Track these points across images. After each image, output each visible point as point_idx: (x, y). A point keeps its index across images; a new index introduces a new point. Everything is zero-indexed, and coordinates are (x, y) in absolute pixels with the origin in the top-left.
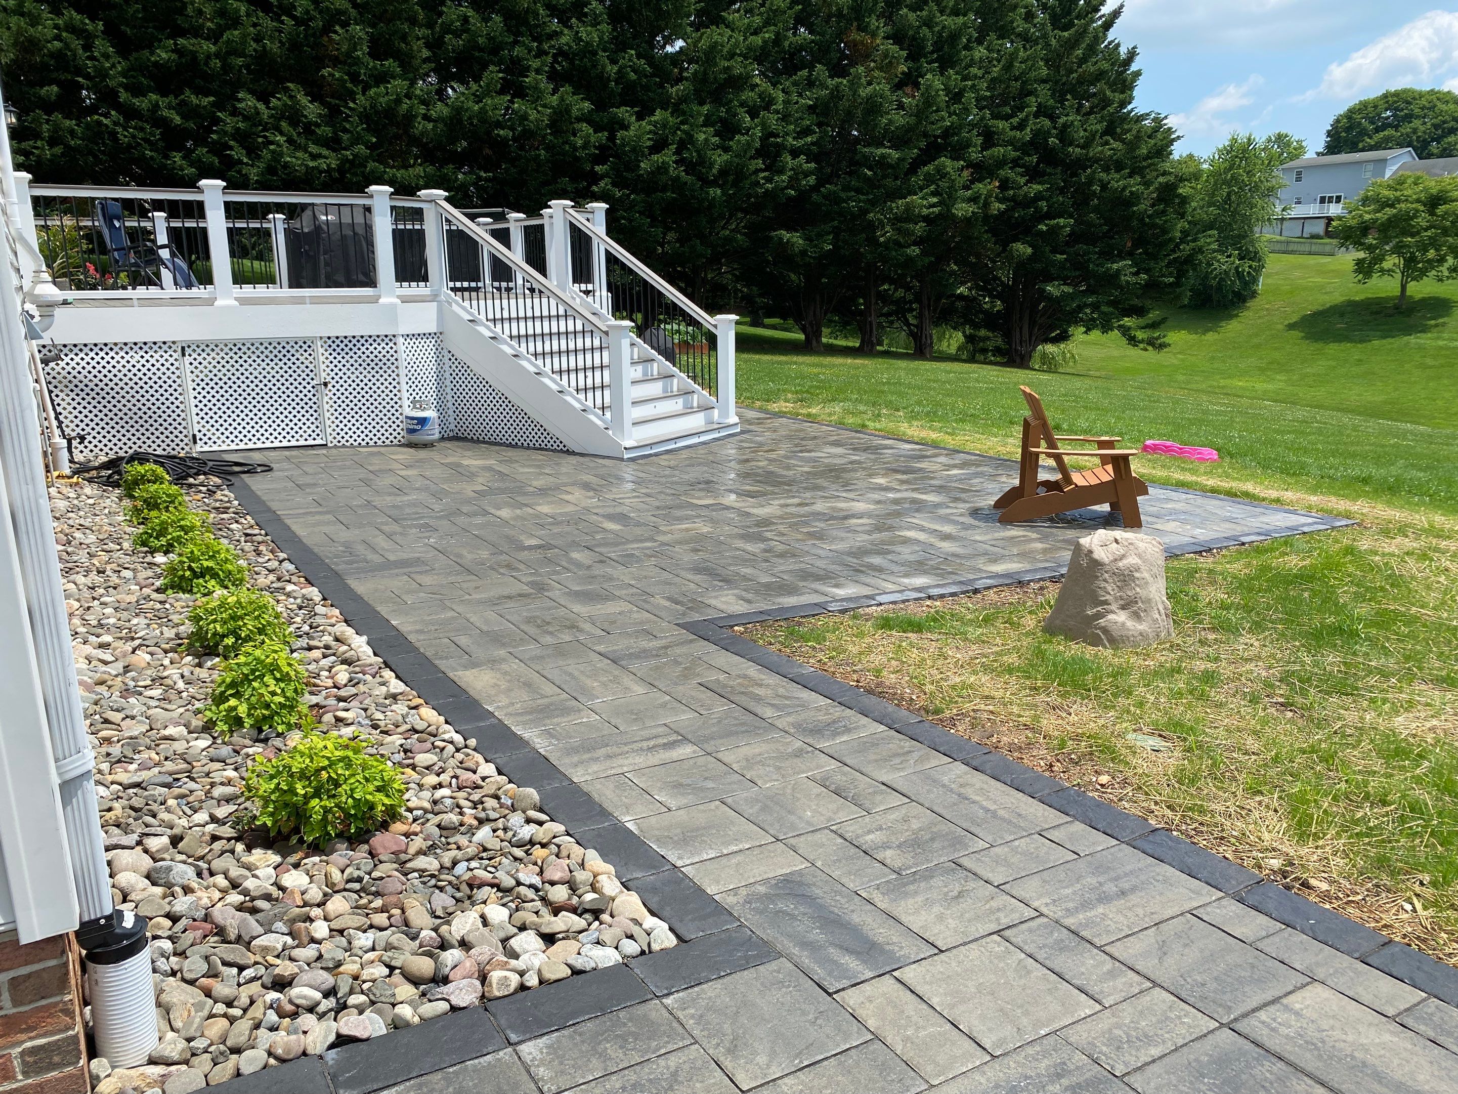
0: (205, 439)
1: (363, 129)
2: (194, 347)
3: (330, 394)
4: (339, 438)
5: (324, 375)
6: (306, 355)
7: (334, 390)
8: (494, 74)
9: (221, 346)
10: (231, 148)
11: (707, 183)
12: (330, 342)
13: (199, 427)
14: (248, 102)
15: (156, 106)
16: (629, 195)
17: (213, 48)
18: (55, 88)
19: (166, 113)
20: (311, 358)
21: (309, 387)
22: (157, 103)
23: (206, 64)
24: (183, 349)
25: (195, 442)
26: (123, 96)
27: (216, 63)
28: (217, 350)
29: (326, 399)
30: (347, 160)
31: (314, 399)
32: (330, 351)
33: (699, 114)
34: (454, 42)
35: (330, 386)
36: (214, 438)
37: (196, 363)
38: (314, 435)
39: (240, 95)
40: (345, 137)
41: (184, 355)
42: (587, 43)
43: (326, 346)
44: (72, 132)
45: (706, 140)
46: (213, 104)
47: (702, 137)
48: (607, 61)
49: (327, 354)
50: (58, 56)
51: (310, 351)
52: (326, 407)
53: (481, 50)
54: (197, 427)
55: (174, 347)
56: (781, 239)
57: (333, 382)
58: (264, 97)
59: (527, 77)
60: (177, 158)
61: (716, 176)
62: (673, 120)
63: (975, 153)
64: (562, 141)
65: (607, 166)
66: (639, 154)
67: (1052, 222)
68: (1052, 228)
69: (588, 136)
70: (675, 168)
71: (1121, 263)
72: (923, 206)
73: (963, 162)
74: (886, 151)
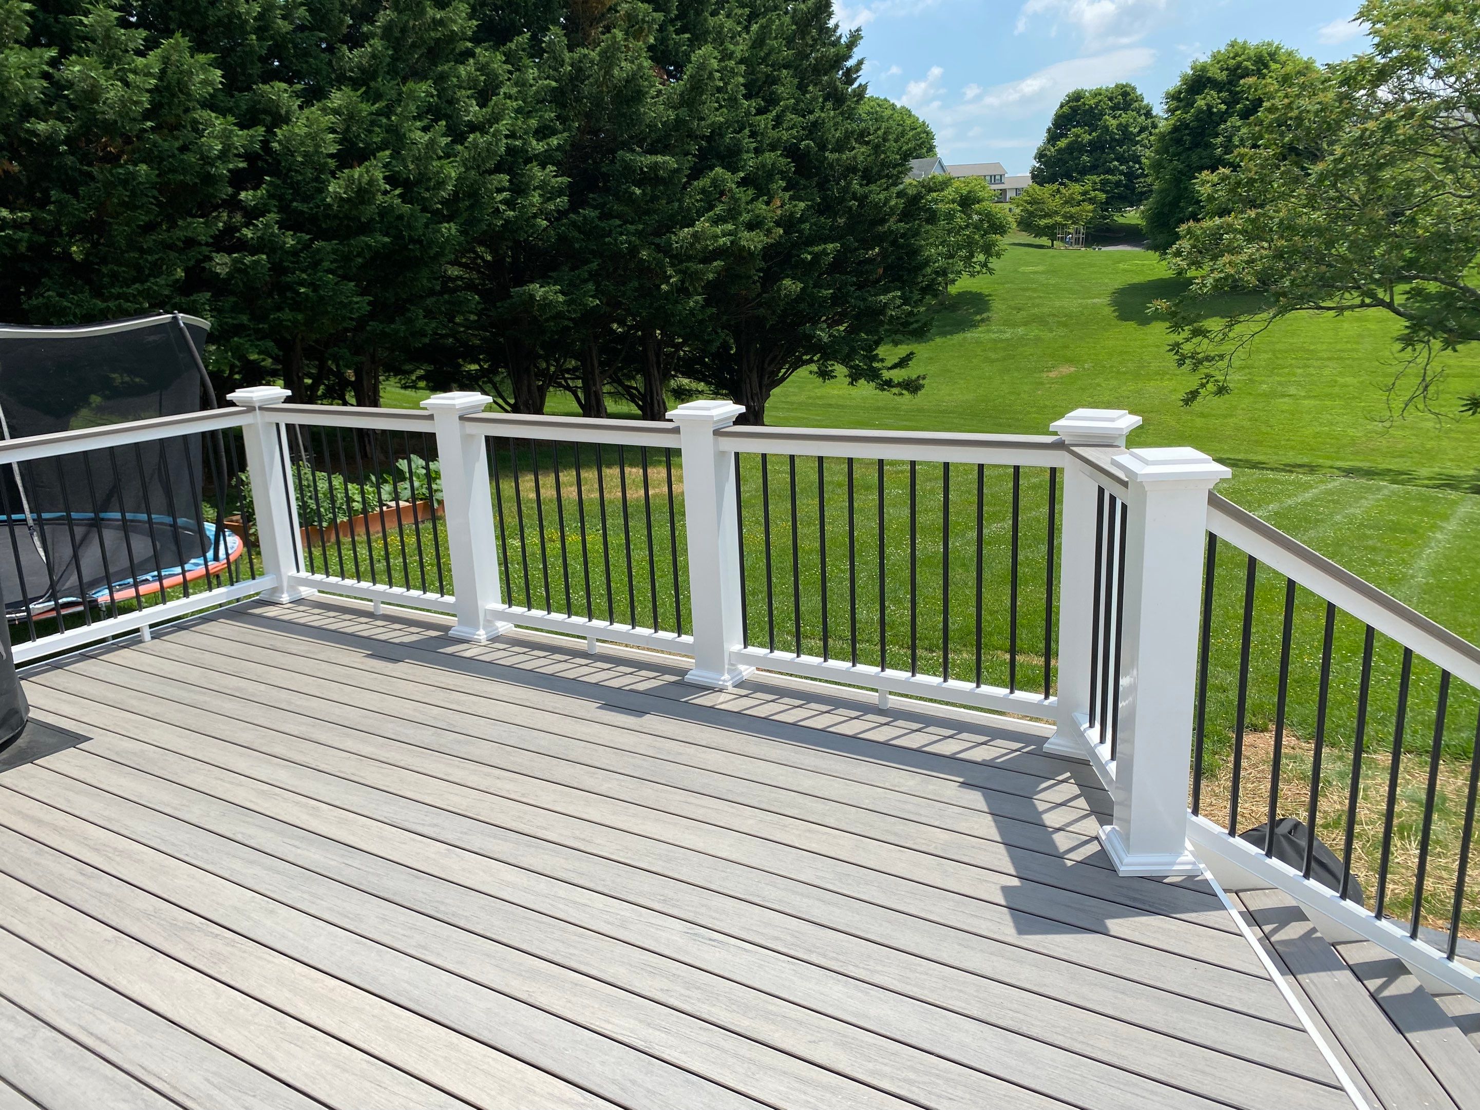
56: (532, 297)
61: (444, 202)
62: (366, 109)
63: (750, 161)
64: (177, 144)
65: (262, 192)
66: (321, 168)
67: (816, 249)
68: (817, 257)
69: (226, 136)
70: (385, 193)
71: (890, 295)
72: (716, 237)
73: (742, 174)
74: (660, 159)
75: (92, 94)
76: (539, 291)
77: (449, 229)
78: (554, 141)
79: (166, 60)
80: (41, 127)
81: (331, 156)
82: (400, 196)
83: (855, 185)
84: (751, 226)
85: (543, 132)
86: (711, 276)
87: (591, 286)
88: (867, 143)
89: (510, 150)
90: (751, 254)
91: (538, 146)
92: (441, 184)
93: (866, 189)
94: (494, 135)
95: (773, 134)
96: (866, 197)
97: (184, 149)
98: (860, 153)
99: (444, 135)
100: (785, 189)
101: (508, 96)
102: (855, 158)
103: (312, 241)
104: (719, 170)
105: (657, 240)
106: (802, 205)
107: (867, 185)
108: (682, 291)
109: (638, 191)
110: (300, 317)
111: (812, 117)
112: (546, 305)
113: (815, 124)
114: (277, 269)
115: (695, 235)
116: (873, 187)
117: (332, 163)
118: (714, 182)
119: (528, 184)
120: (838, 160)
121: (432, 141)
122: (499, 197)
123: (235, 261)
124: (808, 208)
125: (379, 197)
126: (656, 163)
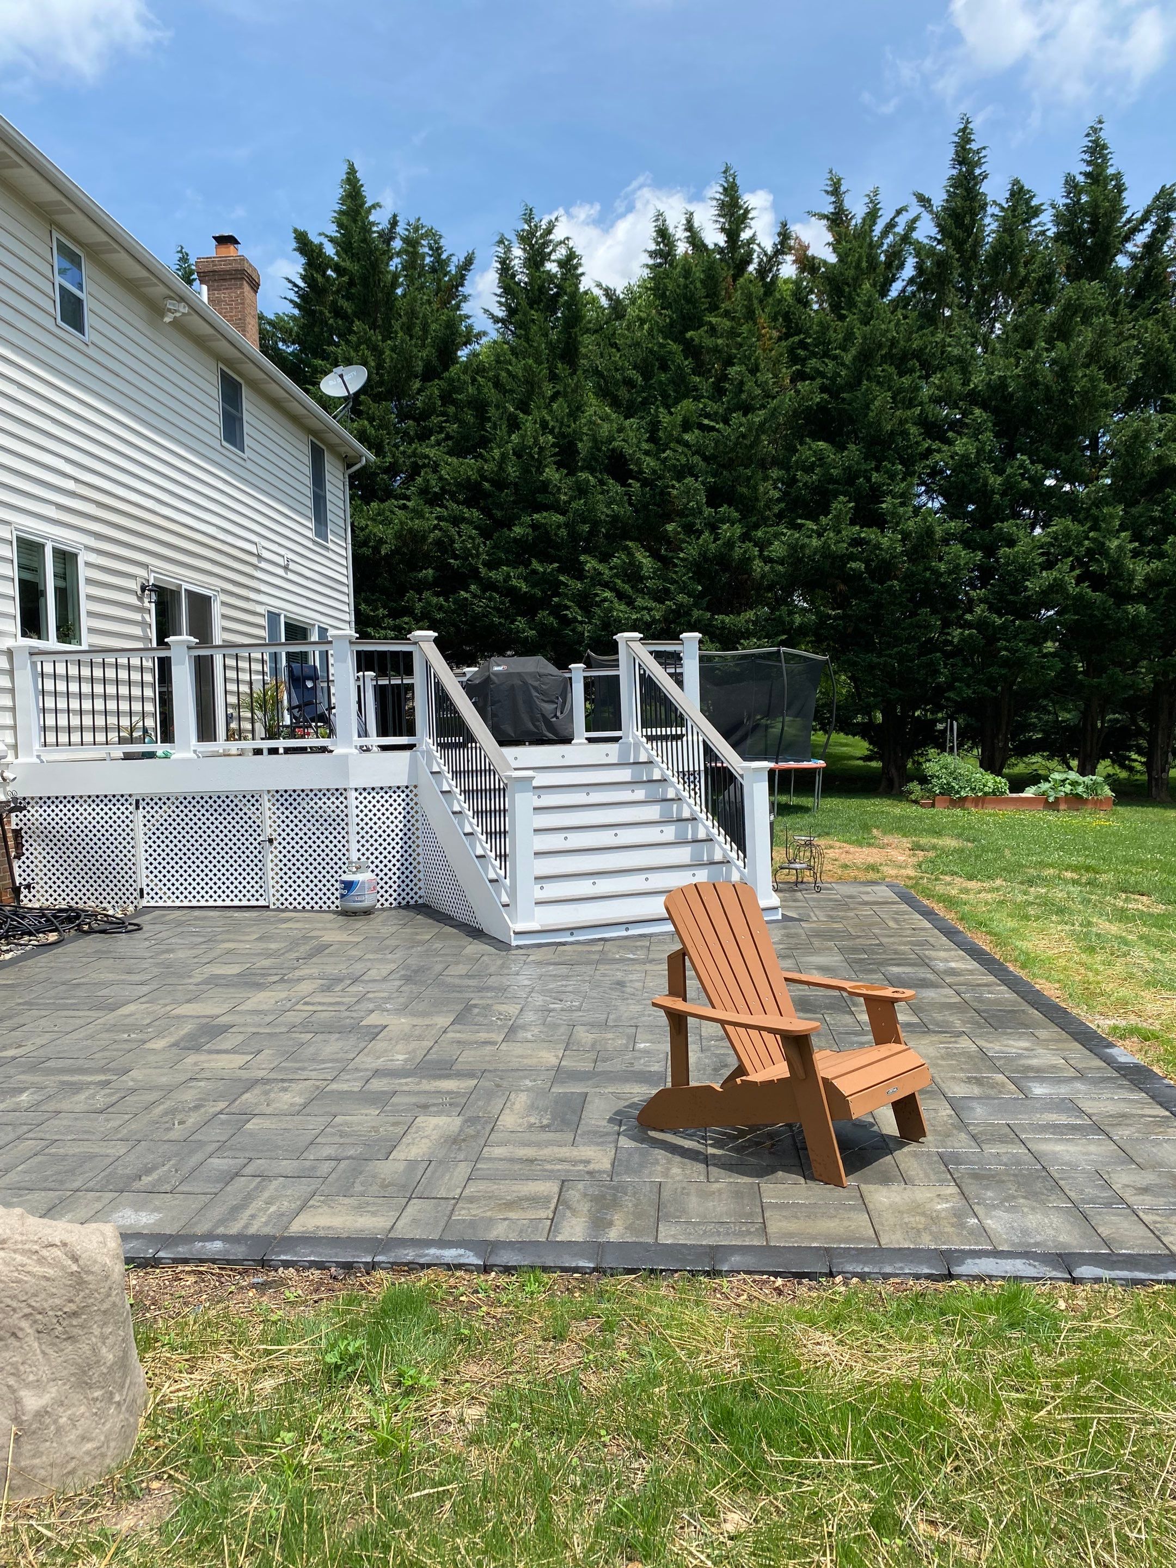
0: (152, 894)
1: (690, 578)
2: (148, 800)
3: (276, 852)
4: (282, 899)
5: (269, 831)
6: (253, 809)
7: (280, 848)
8: (842, 505)
9: (173, 799)
10: (567, 608)
11: (1123, 598)
12: (278, 796)
13: (148, 881)
14: (590, 564)
15: (508, 577)
16: (1013, 621)
17: (561, 518)
18: (430, 571)
19: (514, 582)
20: (258, 813)
21: (255, 844)
22: (508, 574)
23: (556, 535)
24: (137, 801)
25: (142, 896)
26: (483, 570)
27: (563, 532)
28: (169, 803)
29: (271, 857)
30: (673, 611)
31: (260, 857)
32: (278, 805)
33: (1112, 516)
34: (806, 478)
35: (275, 843)
36: (161, 893)
37: (149, 817)
38: (257, 896)
39: (582, 558)
40: (672, 587)
41: (137, 808)
42: (963, 456)
43: (273, 800)
44: (440, 608)
45: (1120, 547)
46: (559, 570)
47: (1116, 543)
48: (988, 472)
49: (274, 809)
50: (438, 543)
51: (257, 805)
52: (271, 865)
53: (836, 482)
54: (145, 881)
55: (130, 800)
57: (280, 839)
58: (604, 558)
59: (883, 502)
60: (520, 623)
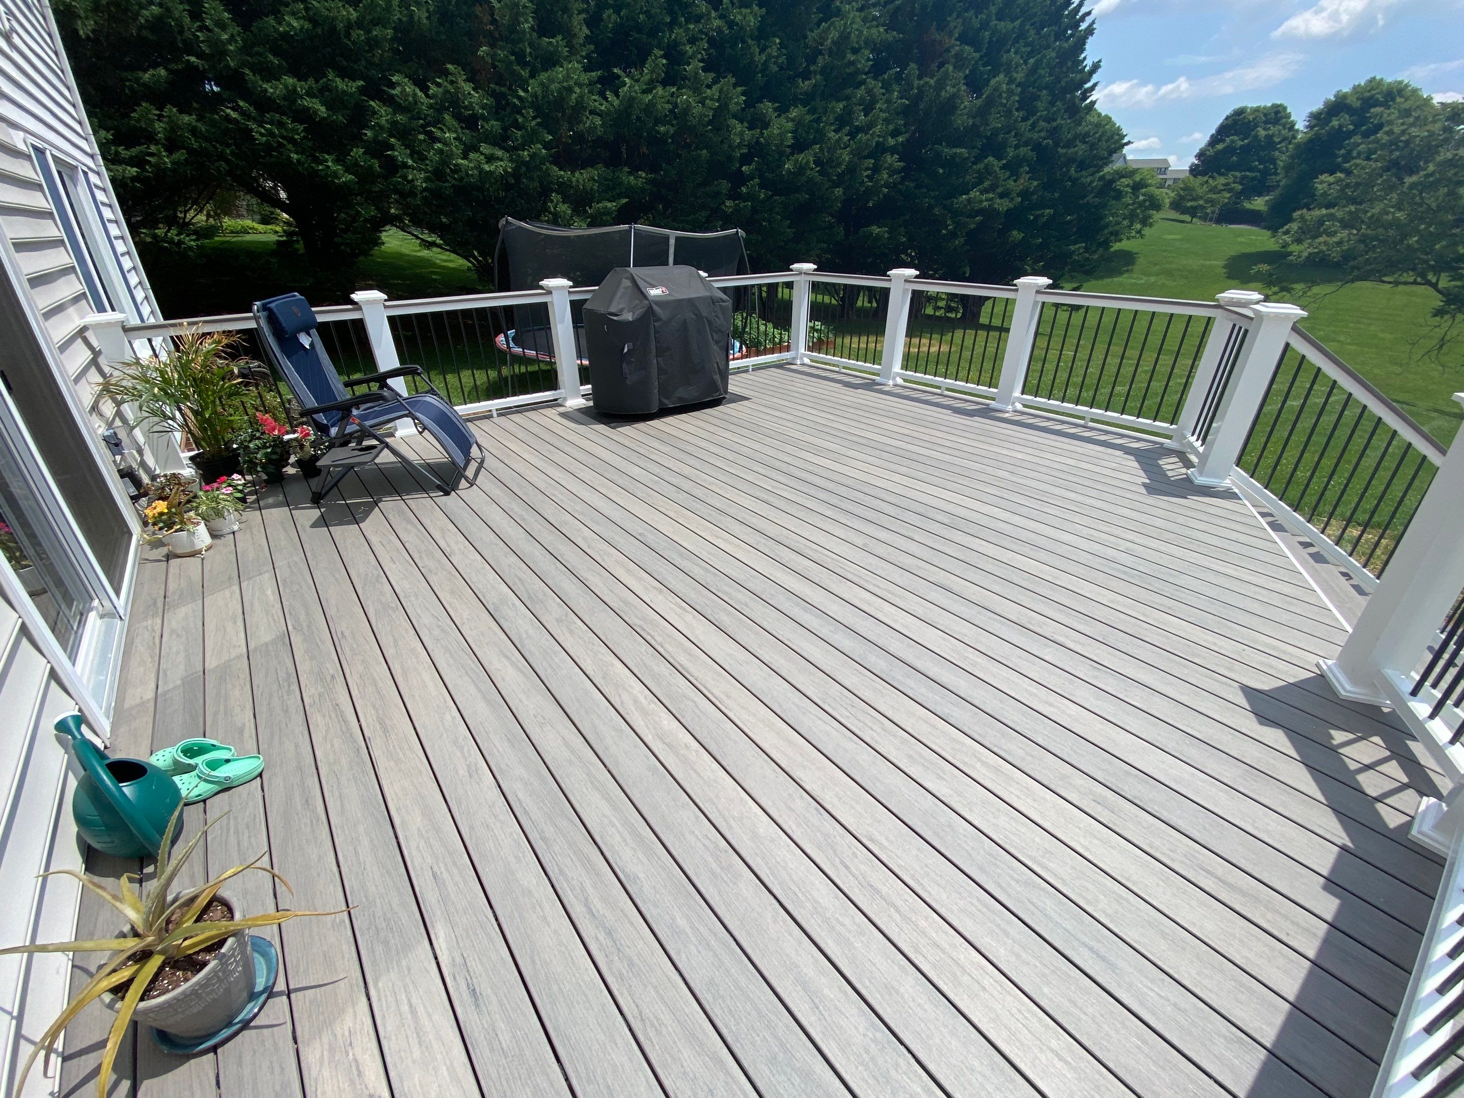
14: (404, 87)
15: (294, 93)
18: (162, 72)
19: (307, 102)
22: (295, 87)
23: (348, 36)
26: (251, 80)
27: (360, 35)
40: (519, 133)
53: (641, 30)
56: (872, 233)
58: (421, 82)
59: (686, 64)
61: (838, 175)
62: (809, 118)
63: (1011, 152)
64: (720, 139)
65: (753, 166)
66: (781, 154)
67: (1038, 212)
68: (1037, 217)
69: (741, 134)
70: (813, 169)
71: (1077, 246)
72: (982, 201)
73: (1004, 162)
74: (958, 151)
75: (687, 110)
76: (875, 230)
77: (839, 191)
78: (900, 139)
79: (721, 91)
80: (662, 129)
81: (788, 146)
82: (818, 171)
83: (1073, 171)
84: (1001, 196)
85: (895, 133)
86: (973, 226)
87: (902, 229)
88: (1087, 142)
89: (878, 143)
90: (998, 212)
91: (891, 142)
92: (840, 164)
93: (1079, 174)
94: (871, 135)
95: (1029, 135)
96: (1078, 179)
97: (722, 142)
98: (1081, 149)
99: (847, 135)
100: (1027, 173)
101: (881, 110)
102: (1076, 152)
103: (772, 196)
104: (991, 158)
105: (945, 202)
106: (1035, 183)
107: (1081, 171)
108: (953, 235)
109: (941, 171)
110: (760, 238)
111: (1054, 124)
112: (879, 237)
113: (1055, 128)
114: (754, 210)
115: (969, 200)
116: (1084, 173)
117: (788, 150)
118: (986, 167)
119: (881, 166)
120: (1066, 153)
121: (840, 139)
122: (865, 174)
123: (736, 205)
124: (1039, 185)
125: (808, 172)
126: (956, 153)
